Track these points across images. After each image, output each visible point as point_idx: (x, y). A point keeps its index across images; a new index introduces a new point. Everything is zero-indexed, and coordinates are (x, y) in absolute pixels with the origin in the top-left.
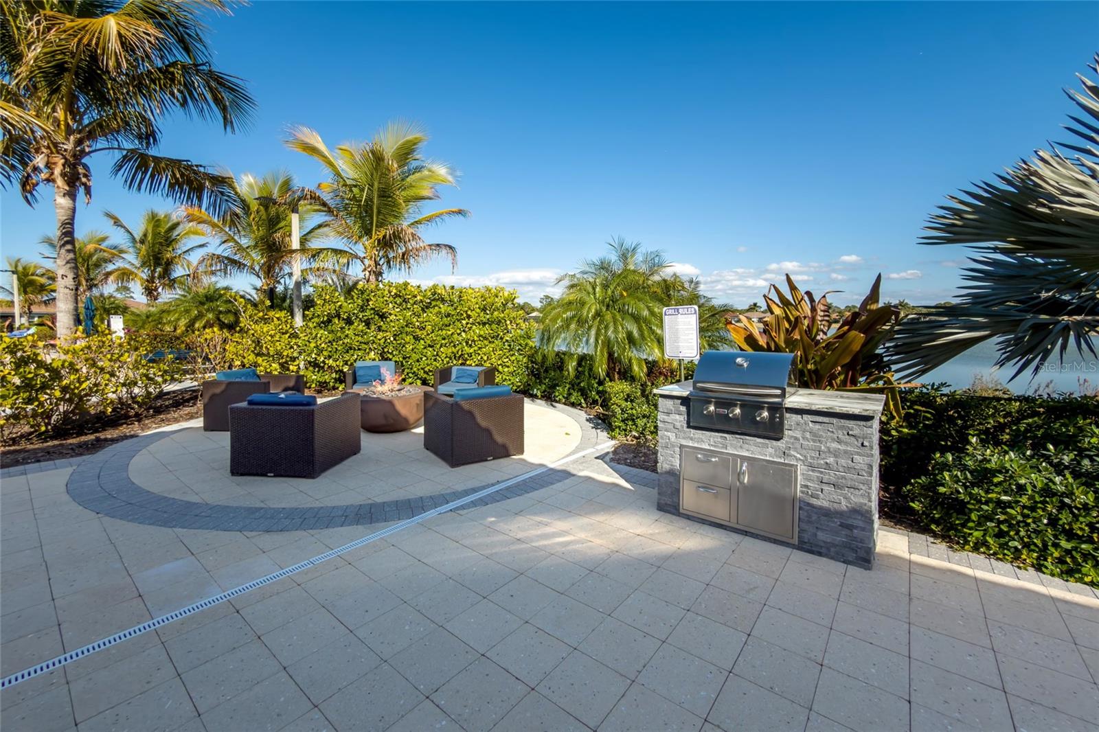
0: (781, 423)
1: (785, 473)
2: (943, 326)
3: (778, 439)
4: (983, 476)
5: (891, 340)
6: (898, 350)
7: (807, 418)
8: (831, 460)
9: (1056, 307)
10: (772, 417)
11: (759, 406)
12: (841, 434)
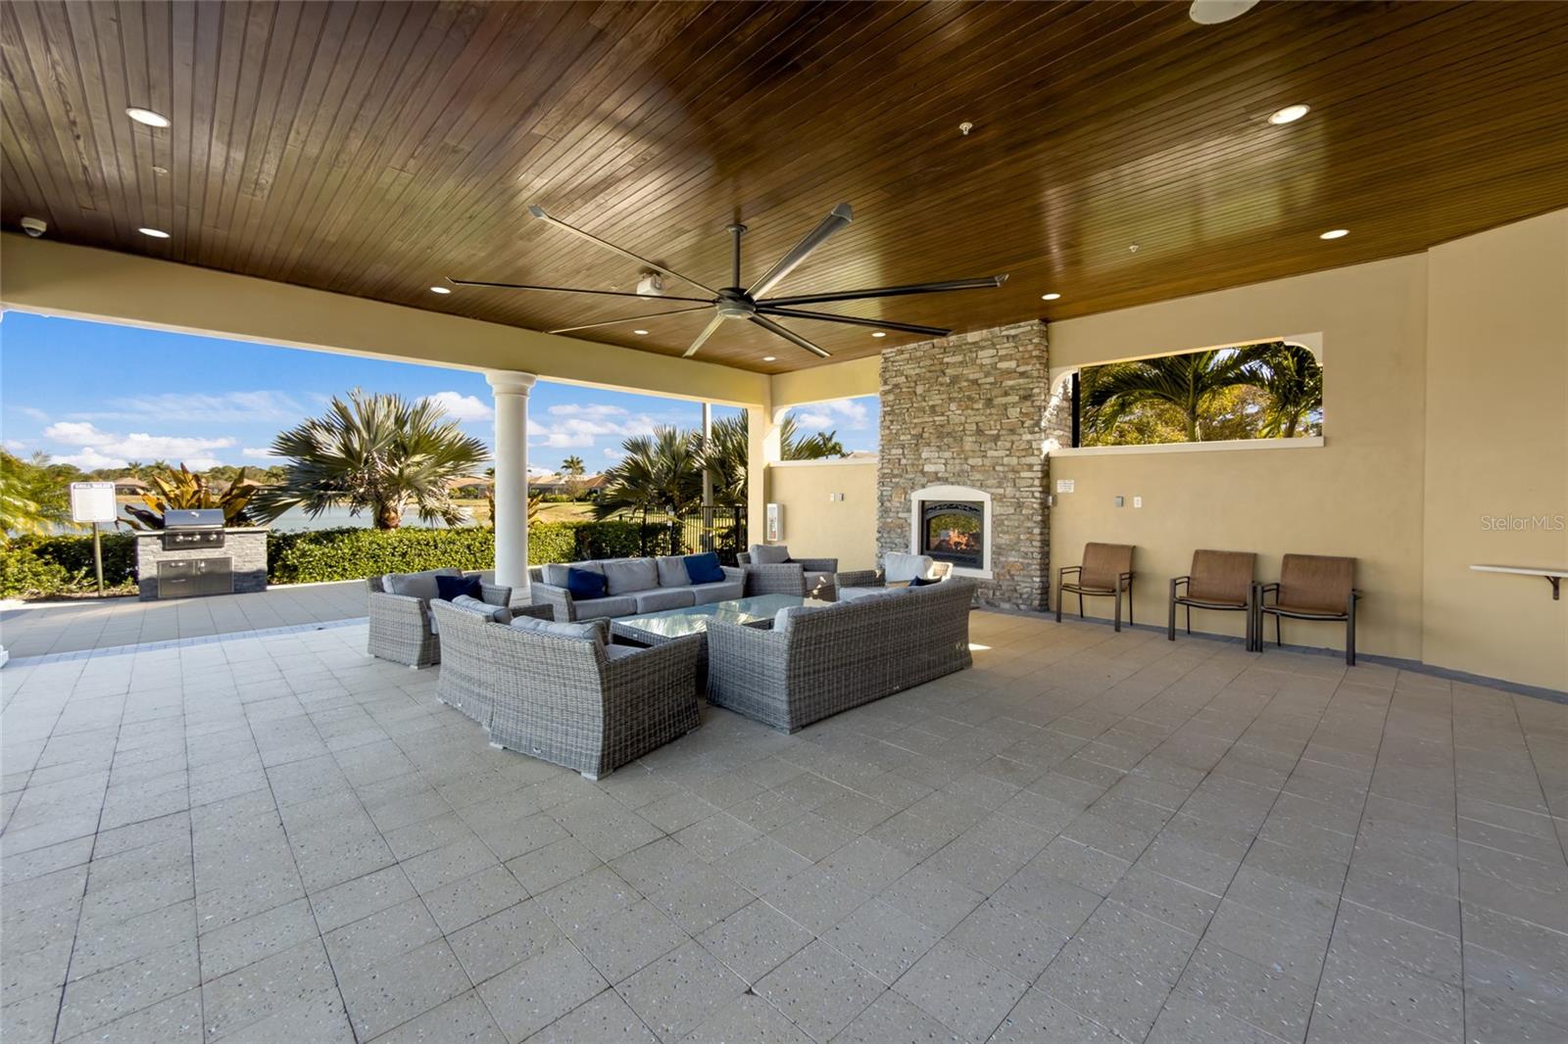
0: (223, 539)
1: (226, 561)
2: (280, 496)
3: (221, 547)
4: (304, 554)
5: (251, 504)
6: (255, 509)
7: (236, 535)
8: (248, 552)
9: (327, 487)
10: (218, 537)
11: (210, 533)
12: (252, 540)
